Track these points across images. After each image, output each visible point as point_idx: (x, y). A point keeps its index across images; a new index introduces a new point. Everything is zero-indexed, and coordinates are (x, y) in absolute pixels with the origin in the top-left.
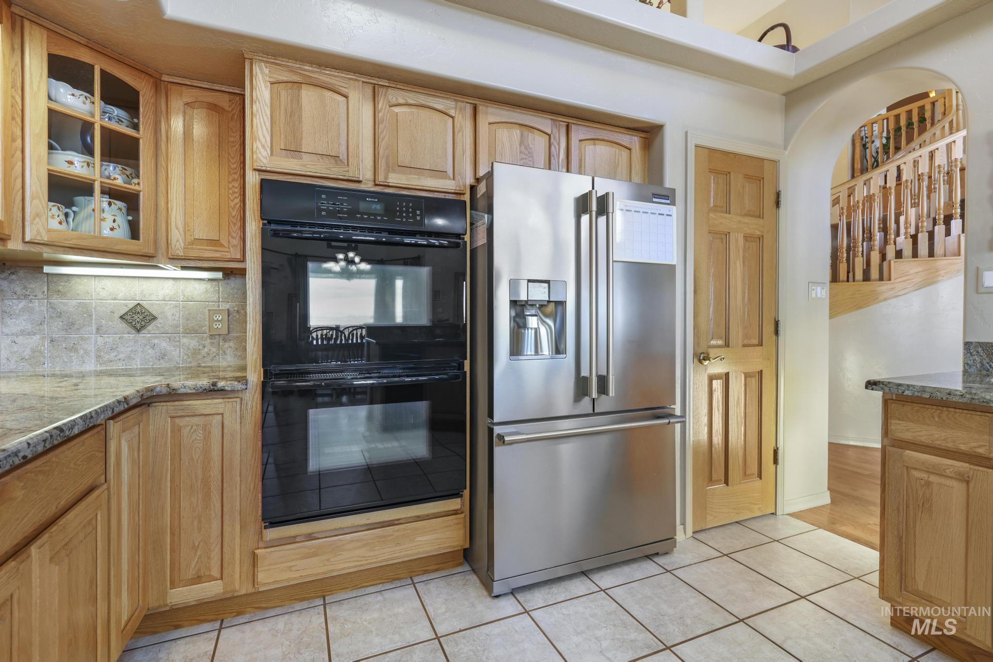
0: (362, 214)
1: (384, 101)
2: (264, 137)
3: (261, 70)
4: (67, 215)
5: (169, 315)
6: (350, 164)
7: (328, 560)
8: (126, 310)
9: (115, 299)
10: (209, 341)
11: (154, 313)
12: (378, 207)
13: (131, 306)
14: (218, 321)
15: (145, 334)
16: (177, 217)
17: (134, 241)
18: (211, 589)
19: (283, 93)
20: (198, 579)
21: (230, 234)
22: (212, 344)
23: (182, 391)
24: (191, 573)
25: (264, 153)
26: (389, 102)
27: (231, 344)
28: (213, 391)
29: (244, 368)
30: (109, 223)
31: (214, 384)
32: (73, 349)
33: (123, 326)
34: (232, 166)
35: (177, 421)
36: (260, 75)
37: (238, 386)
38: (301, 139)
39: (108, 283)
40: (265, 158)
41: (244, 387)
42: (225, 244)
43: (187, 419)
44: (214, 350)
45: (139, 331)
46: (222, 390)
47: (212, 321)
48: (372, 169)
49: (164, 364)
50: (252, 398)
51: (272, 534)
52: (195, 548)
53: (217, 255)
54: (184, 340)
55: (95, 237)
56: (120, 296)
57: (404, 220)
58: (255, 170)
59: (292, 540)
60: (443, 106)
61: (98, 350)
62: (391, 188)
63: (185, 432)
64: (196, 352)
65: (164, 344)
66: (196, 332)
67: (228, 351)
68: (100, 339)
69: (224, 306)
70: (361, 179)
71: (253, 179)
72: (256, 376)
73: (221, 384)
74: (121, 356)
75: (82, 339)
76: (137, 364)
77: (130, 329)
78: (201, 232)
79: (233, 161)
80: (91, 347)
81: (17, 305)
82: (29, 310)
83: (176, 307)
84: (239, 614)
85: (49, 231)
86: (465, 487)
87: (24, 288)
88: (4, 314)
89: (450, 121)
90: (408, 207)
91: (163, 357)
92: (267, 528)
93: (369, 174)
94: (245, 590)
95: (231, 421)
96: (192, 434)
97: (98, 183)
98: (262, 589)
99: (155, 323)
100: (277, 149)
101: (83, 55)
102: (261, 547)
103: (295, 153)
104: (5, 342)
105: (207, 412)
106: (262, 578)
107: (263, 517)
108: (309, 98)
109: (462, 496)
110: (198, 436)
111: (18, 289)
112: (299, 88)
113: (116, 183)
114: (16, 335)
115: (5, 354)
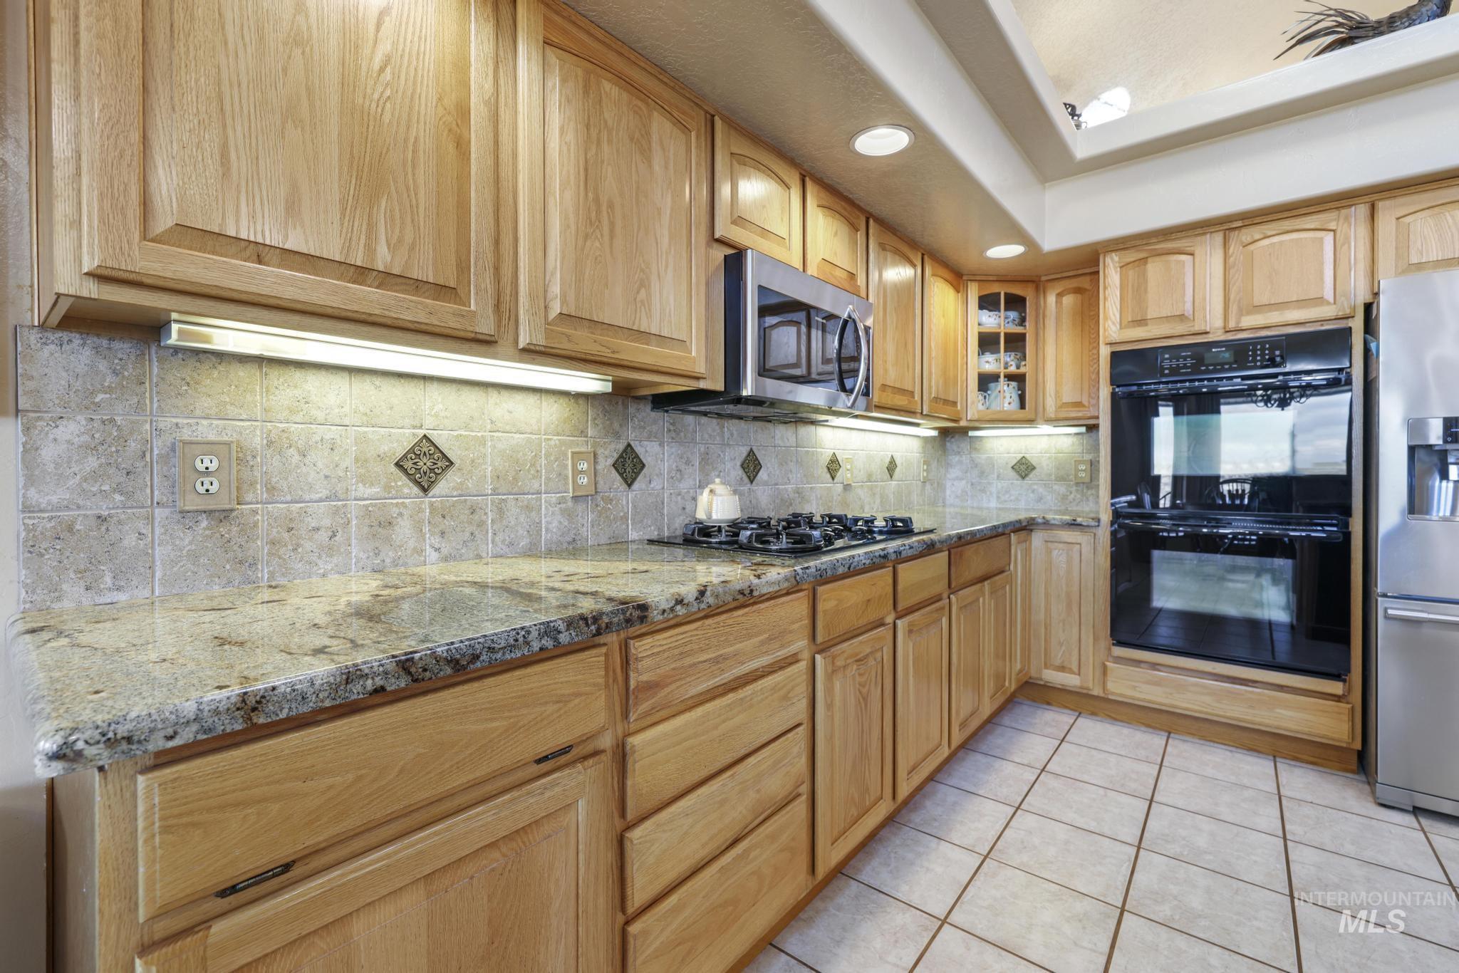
0: (1207, 366)
1: (1235, 244)
2: (1114, 315)
3: (1112, 259)
4: (985, 397)
5: (1044, 465)
6: (1196, 318)
7: (1171, 694)
8: (1014, 462)
9: (1008, 453)
10: (1075, 488)
11: (1034, 464)
12: (1227, 355)
13: (1018, 459)
14: (1082, 470)
15: (1027, 481)
16: (1050, 387)
17: (1023, 411)
18: (1070, 681)
19: (1131, 272)
20: (1062, 668)
21: (1090, 396)
22: (1077, 491)
23: (1053, 522)
24: (1058, 662)
25: (1114, 328)
26: (1242, 243)
27: (1090, 492)
28: (1073, 525)
29: (1098, 512)
30: (1008, 400)
31: (1075, 520)
32: (983, 491)
33: (1013, 474)
34: (1093, 336)
35: (1049, 544)
36: (1111, 265)
37: (1093, 523)
38: (1147, 308)
39: (1004, 441)
40: (1115, 332)
41: (1097, 524)
42: (1086, 404)
43: (1056, 544)
44: (1079, 496)
45: (1023, 478)
46: (1080, 525)
47: (1077, 470)
48: (1222, 316)
49: (1041, 506)
50: (1104, 534)
51: (1120, 652)
52: (1061, 644)
53: (1080, 414)
54: (1056, 487)
55: (1000, 412)
56: (1012, 450)
57: (1259, 364)
58: (1107, 344)
59: (1137, 663)
60: (1317, 223)
61: (998, 493)
62: (1245, 332)
63: (1055, 553)
64: (1064, 498)
65: (1041, 490)
66: (1065, 480)
67: (1091, 498)
68: (999, 485)
69: (1088, 457)
70: (1208, 330)
71: (1105, 352)
72: (1107, 516)
73: (1079, 520)
74: (1012, 498)
75: (989, 483)
76: (1022, 505)
77: (1018, 477)
78: (1068, 397)
79: (1092, 332)
80: (994, 490)
81: (955, 459)
82: (960, 462)
83: (1049, 458)
84: (1093, 714)
85: (978, 411)
86: (1348, 670)
87: (959, 447)
88: (948, 465)
89: (1328, 238)
90: (1263, 349)
91: (1040, 499)
92: (1113, 644)
93: (1219, 323)
94: (1097, 691)
95: (1087, 550)
96: (1059, 556)
97: (1002, 372)
98: (1110, 697)
99: (1034, 472)
100: (1125, 322)
101: (995, 288)
102: (1111, 659)
103: (1141, 322)
104: (949, 484)
105: (1069, 541)
106: (1111, 686)
107: (1112, 635)
108: (1154, 269)
109: (1344, 681)
110: (1063, 558)
111: (955, 448)
112: (1146, 263)
113: (1013, 369)
114: (954, 480)
115: (948, 492)
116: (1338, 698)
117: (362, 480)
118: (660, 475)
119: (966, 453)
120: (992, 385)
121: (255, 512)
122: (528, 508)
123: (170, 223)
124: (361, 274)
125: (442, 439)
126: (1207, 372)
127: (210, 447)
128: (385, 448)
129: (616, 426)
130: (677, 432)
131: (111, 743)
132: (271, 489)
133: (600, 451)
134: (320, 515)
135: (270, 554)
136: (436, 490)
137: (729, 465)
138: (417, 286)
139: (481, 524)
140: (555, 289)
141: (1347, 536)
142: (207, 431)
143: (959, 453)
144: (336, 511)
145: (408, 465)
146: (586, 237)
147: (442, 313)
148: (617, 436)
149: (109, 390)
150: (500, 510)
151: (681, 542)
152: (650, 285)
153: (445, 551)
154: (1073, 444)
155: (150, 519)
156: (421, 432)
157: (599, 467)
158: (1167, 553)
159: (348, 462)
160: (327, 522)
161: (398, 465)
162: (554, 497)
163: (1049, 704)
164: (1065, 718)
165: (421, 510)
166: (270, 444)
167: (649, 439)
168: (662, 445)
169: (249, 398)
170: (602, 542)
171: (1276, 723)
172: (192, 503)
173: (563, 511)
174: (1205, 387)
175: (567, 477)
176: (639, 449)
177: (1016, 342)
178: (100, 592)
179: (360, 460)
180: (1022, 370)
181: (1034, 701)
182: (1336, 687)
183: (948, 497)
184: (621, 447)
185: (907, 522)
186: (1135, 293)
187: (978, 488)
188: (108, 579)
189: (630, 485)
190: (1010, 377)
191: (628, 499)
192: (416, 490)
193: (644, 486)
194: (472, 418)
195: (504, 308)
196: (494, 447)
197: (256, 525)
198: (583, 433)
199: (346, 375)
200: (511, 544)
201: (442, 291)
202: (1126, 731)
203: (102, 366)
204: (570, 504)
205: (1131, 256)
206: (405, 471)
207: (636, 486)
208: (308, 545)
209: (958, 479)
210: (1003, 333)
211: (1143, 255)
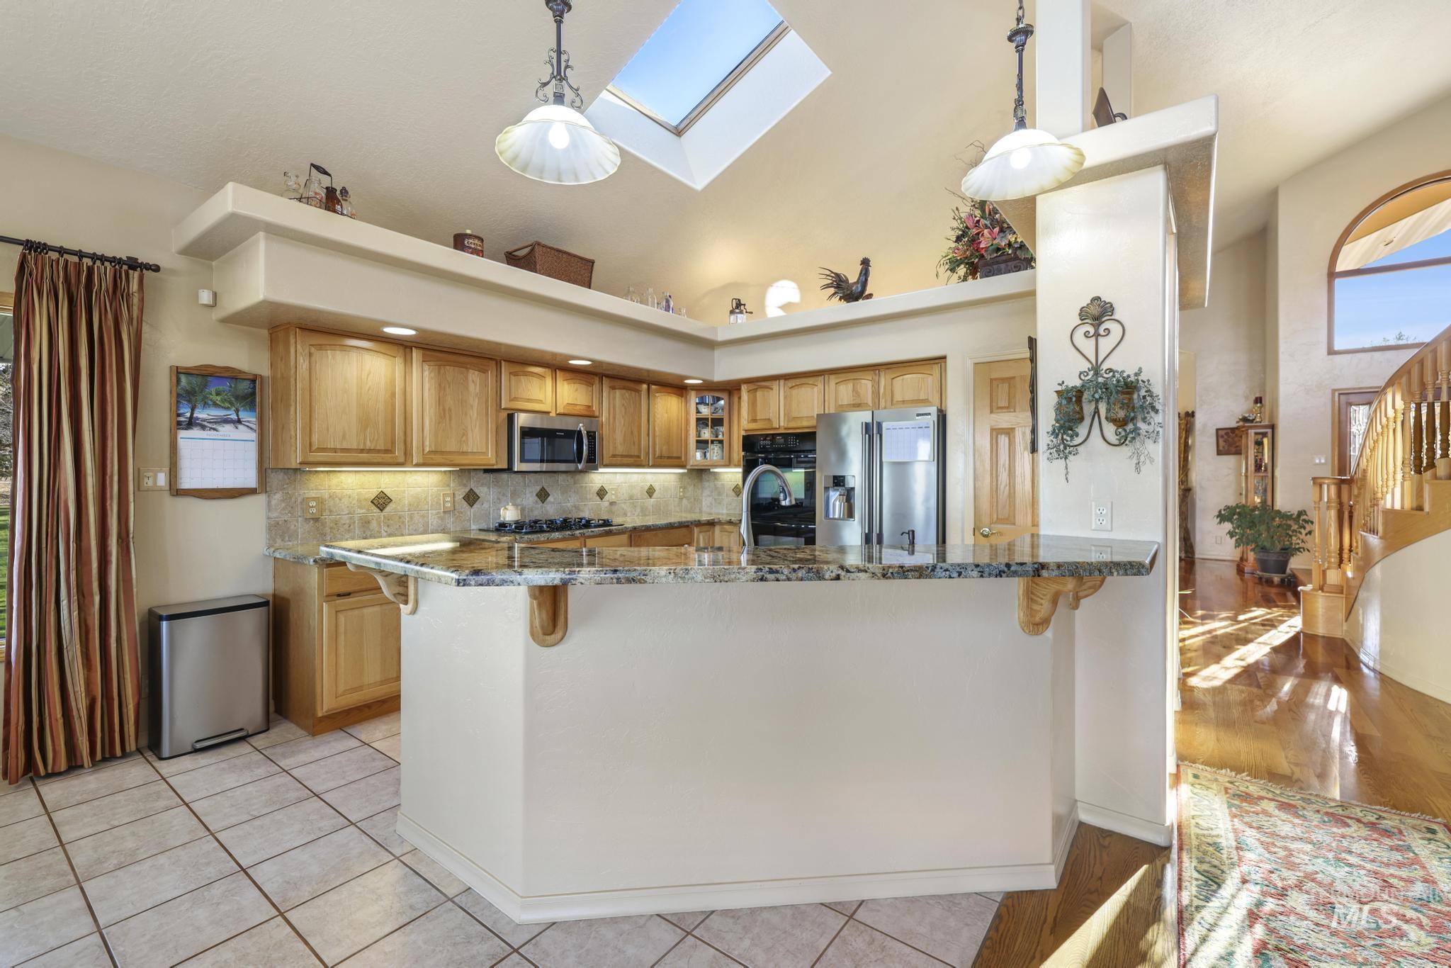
2: (745, 416)
3: (745, 387)
6: (774, 421)
8: (733, 487)
9: (731, 482)
13: (735, 485)
16: (736, 447)
17: (722, 460)
19: (751, 395)
25: (745, 422)
26: (789, 387)
28: (730, 523)
36: (743, 392)
38: (757, 414)
39: (729, 475)
40: (746, 425)
43: (724, 532)
45: (738, 496)
48: (783, 421)
56: (733, 480)
58: (743, 430)
60: (812, 381)
62: (791, 429)
68: (727, 499)
70: (778, 427)
71: (742, 434)
74: (733, 507)
75: (722, 499)
77: (735, 495)
80: (725, 503)
81: (706, 484)
82: (709, 486)
85: (698, 461)
87: (703, 479)
88: (700, 488)
89: (816, 389)
100: (749, 420)
103: (755, 421)
104: (704, 499)
108: (759, 394)
111: (701, 477)
112: (756, 391)
114: (706, 495)
115: (704, 503)
117: (360, 507)
118: (488, 501)
119: (712, 481)
121: (325, 518)
122: (423, 516)
123: (316, 447)
124: (362, 451)
125: (387, 492)
127: (314, 499)
128: (367, 496)
129: (465, 481)
130: (498, 482)
131: (322, 560)
132: (331, 511)
133: (456, 493)
134: (345, 519)
135: (331, 532)
136: (386, 510)
137: (528, 495)
138: (379, 451)
139: (403, 522)
140: (427, 443)
142: (312, 494)
143: (709, 481)
144: (351, 518)
145: (375, 502)
146: (439, 423)
147: (387, 457)
148: (465, 486)
149: (288, 484)
150: (411, 518)
152: (467, 434)
153: (389, 532)
155: (297, 521)
156: (380, 490)
157: (456, 499)
159: (355, 501)
160: (348, 522)
161: (372, 502)
162: (434, 512)
165: (380, 518)
166: (330, 497)
167: (482, 485)
168: (489, 488)
169: (324, 483)
170: (458, 529)
172: (309, 516)
173: (439, 517)
175: (440, 504)
176: (476, 491)
178: (285, 542)
179: (359, 501)
180: (720, 437)
183: (703, 507)
184: (467, 490)
186: (753, 405)
187: (718, 502)
188: (287, 538)
189: (471, 506)
190: (714, 441)
191: (471, 512)
192: (378, 510)
193: (479, 506)
194: (400, 483)
195: (407, 453)
196: (408, 494)
197: (326, 522)
198: (448, 486)
199: (354, 474)
200: (416, 530)
201: (387, 451)
203: (286, 477)
204: (442, 514)
205: (752, 387)
206: (374, 504)
207: (475, 506)
208: (342, 529)
209: (708, 495)
210: (710, 417)
211: (755, 387)
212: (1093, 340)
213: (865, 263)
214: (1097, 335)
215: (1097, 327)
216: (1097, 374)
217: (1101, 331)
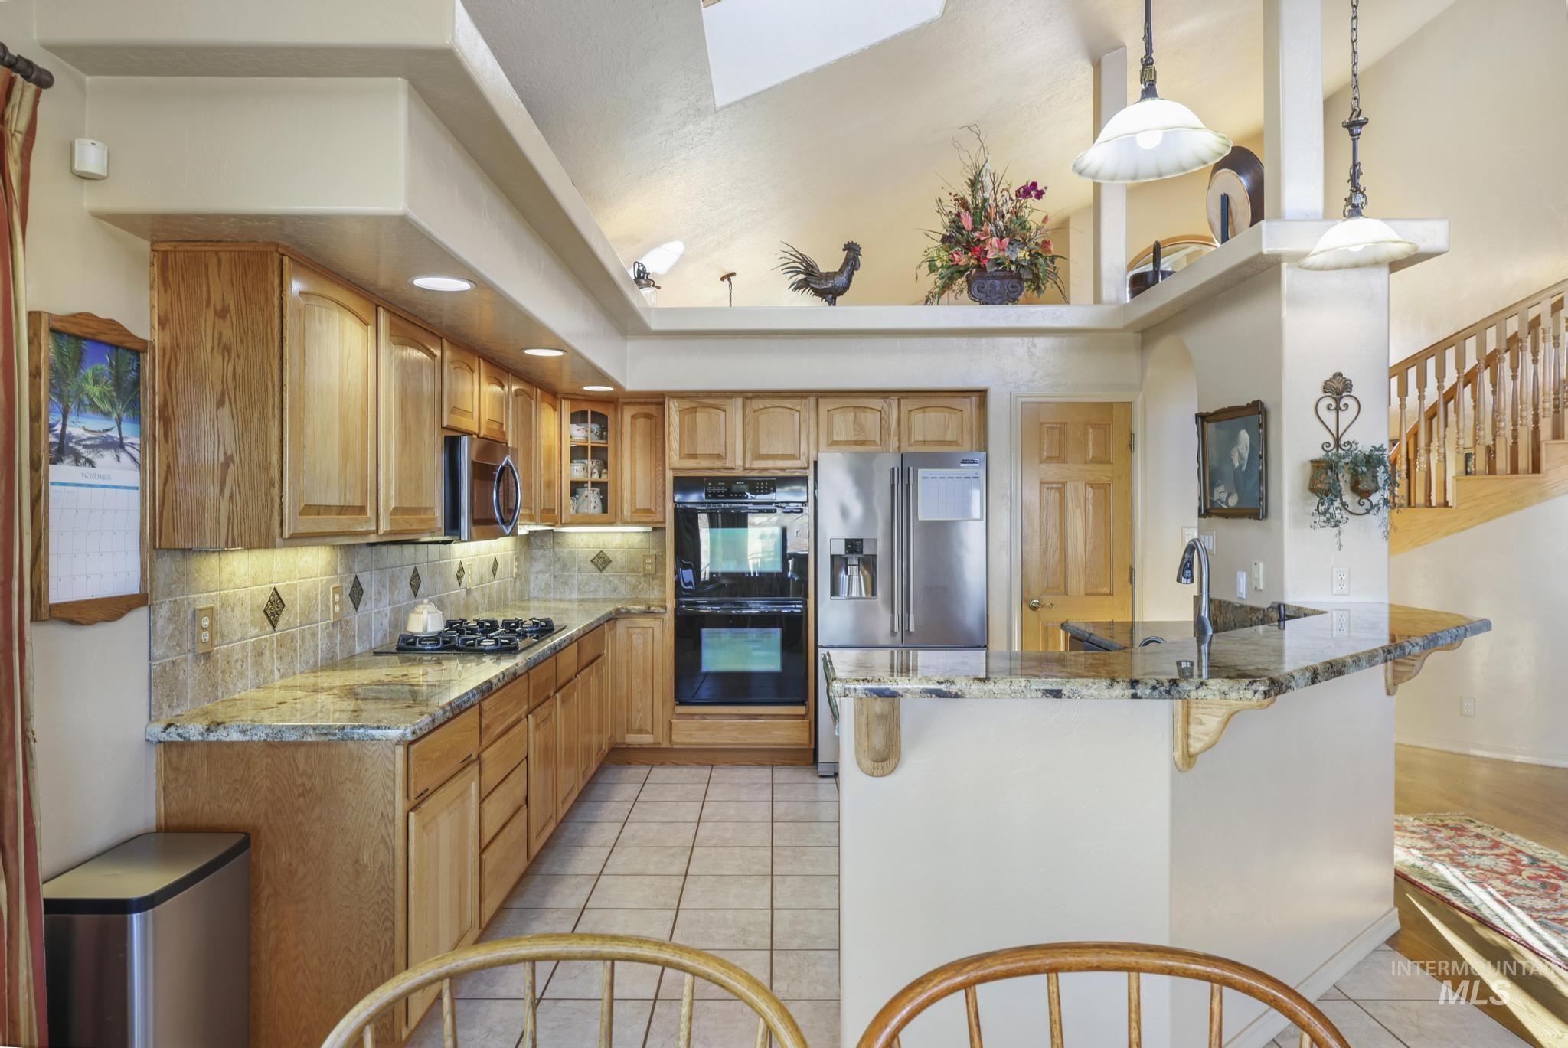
0: (734, 493)
1: (750, 408)
2: (675, 446)
3: (674, 405)
4: (575, 502)
5: (619, 558)
6: (729, 458)
8: (594, 555)
9: (588, 548)
10: (643, 578)
11: (610, 557)
12: (744, 487)
13: (597, 552)
14: (649, 563)
15: (605, 573)
16: (627, 494)
17: (605, 511)
18: (646, 739)
19: (687, 417)
20: (640, 731)
21: (658, 505)
22: (645, 581)
23: (633, 611)
24: (636, 726)
25: (676, 458)
26: (754, 408)
27: (657, 581)
28: (648, 613)
29: (664, 600)
30: (593, 504)
31: (649, 608)
32: (566, 583)
33: (592, 567)
34: (658, 456)
35: (630, 629)
36: (673, 408)
37: (662, 611)
38: (697, 445)
39: (584, 537)
41: (665, 611)
42: (655, 510)
43: (635, 629)
44: (646, 586)
45: (601, 571)
46: (653, 612)
47: (645, 563)
48: (742, 459)
49: (616, 596)
50: (669, 619)
51: (681, 709)
52: (639, 711)
53: (650, 519)
54: (628, 578)
55: (586, 512)
56: (591, 545)
58: (671, 468)
59: (692, 716)
60: (792, 404)
61: (579, 584)
62: (754, 471)
63: (634, 637)
64: (635, 587)
65: (616, 581)
66: (635, 572)
67: (655, 587)
68: (580, 577)
69: (653, 552)
70: (734, 467)
71: (670, 475)
72: (671, 606)
73: (652, 609)
74: (592, 588)
75: (570, 576)
76: (600, 595)
77: (596, 569)
78: (641, 503)
80: (575, 582)
81: (539, 553)
82: (543, 556)
83: (623, 553)
84: (662, 764)
85: (571, 516)
86: (807, 697)
87: (542, 541)
88: (532, 559)
89: (797, 415)
90: (764, 485)
91: (615, 590)
92: (677, 705)
93: (740, 463)
94: (665, 745)
95: (658, 632)
96: (637, 639)
97: (589, 479)
98: (675, 747)
99: (610, 566)
100: (682, 455)
101: (584, 407)
102: (674, 716)
103: (694, 456)
104: (532, 578)
105: (645, 626)
106: (674, 738)
107: (675, 698)
108: (701, 416)
109: (805, 705)
110: (641, 641)
111: (539, 542)
112: (696, 412)
113: (596, 477)
114: (537, 573)
115: (532, 585)
116: (803, 717)
117: (252, 624)
118: (370, 598)
119: (549, 546)
120: (580, 490)
121: (218, 651)
122: (314, 634)
125: (283, 589)
126: (734, 498)
127: (208, 612)
128: (260, 600)
129: (351, 562)
132: (223, 635)
133: (343, 584)
134: (237, 651)
136: (278, 626)
137: (403, 584)
139: (295, 649)
140: (393, 492)
141: (806, 610)
142: (204, 601)
143: (542, 546)
144: (243, 648)
145: (268, 609)
148: (351, 572)
149: (176, 582)
151: (394, 650)
152: (422, 475)
154: (642, 541)
155: (187, 661)
156: (274, 587)
157: (343, 597)
158: (710, 630)
159: (248, 613)
160: (240, 655)
161: (264, 610)
162: (324, 624)
163: (629, 764)
164: (643, 771)
166: (222, 605)
167: (366, 567)
168: (371, 574)
170: (344, 657)
171: (771, 741)
172: (199, 648)
173: (328, 634)
174: (732, 509)
175: (330, 607)
176: (361, 579)
177: (600, 454)
178: (174, 709)
179: (251, 610)
180: (604, 478)
181: (617, 764)
182: (801, 710)
183: (531, 590)
184: (353, 578)
185: (548, 621)
186: (689, 431)
187: (561, 580)
188: (175, 701)
189: (356, 609)
190: (594, 484)
191: (356, 620)
192: (271, 628)
193: (363, 608)
194: (291, 571)
196: (300, 590)
197: (218, 659)
198: (336, 571)
199: (247, 552)
200: (307, 663)
202: (685, 770)
203: (173, 567)
204: (331, 628)
205: (687, 404)
206: (267, 615)
207: (359, 608)
208: (234, 673)
209: (541, 572)
210: (589, 445)
211: (694, 405)
212: (1334, 412)
213: (852, 250)
214: (1338, 409)
215: (1338, 401)
216: (1338, 446)
217: (1341, 406)
